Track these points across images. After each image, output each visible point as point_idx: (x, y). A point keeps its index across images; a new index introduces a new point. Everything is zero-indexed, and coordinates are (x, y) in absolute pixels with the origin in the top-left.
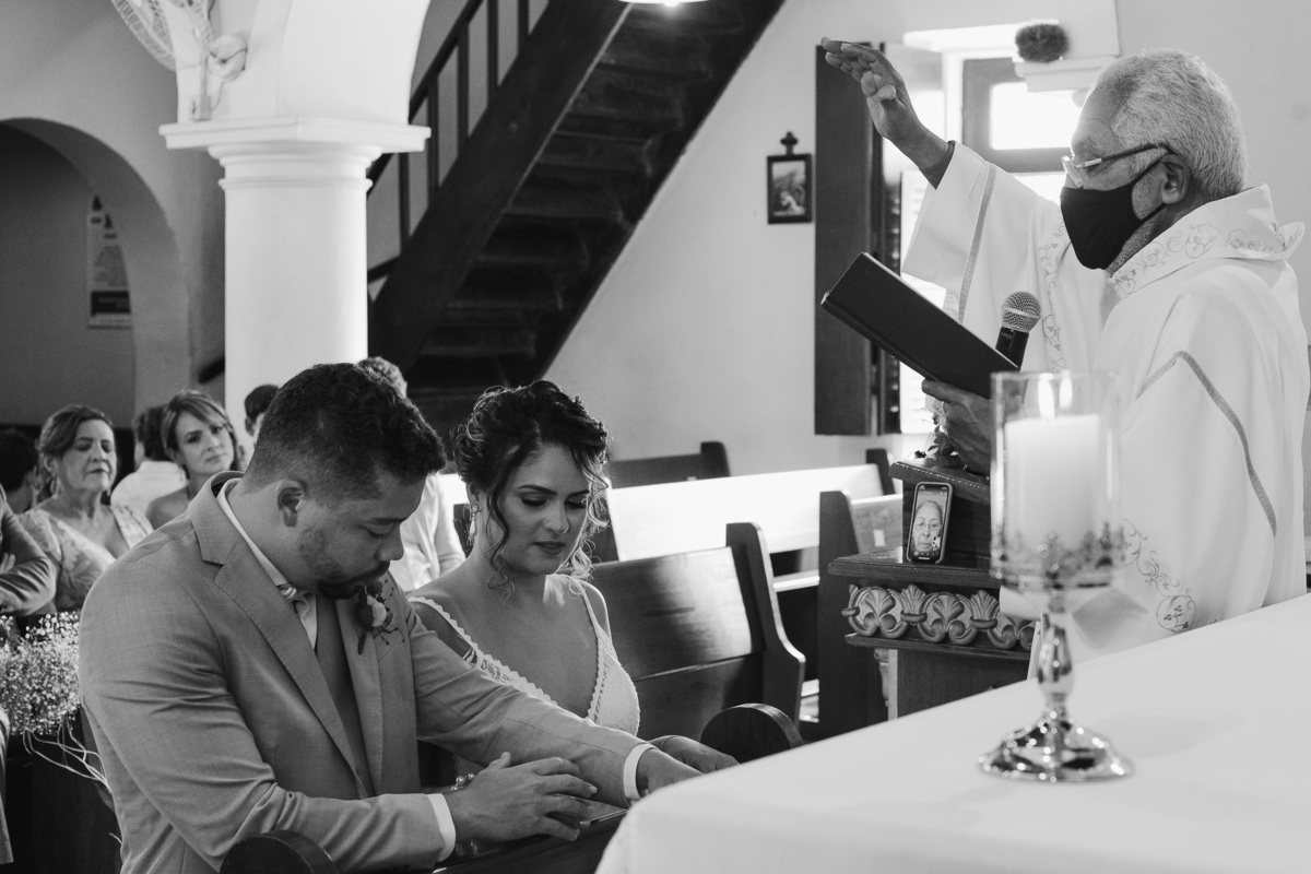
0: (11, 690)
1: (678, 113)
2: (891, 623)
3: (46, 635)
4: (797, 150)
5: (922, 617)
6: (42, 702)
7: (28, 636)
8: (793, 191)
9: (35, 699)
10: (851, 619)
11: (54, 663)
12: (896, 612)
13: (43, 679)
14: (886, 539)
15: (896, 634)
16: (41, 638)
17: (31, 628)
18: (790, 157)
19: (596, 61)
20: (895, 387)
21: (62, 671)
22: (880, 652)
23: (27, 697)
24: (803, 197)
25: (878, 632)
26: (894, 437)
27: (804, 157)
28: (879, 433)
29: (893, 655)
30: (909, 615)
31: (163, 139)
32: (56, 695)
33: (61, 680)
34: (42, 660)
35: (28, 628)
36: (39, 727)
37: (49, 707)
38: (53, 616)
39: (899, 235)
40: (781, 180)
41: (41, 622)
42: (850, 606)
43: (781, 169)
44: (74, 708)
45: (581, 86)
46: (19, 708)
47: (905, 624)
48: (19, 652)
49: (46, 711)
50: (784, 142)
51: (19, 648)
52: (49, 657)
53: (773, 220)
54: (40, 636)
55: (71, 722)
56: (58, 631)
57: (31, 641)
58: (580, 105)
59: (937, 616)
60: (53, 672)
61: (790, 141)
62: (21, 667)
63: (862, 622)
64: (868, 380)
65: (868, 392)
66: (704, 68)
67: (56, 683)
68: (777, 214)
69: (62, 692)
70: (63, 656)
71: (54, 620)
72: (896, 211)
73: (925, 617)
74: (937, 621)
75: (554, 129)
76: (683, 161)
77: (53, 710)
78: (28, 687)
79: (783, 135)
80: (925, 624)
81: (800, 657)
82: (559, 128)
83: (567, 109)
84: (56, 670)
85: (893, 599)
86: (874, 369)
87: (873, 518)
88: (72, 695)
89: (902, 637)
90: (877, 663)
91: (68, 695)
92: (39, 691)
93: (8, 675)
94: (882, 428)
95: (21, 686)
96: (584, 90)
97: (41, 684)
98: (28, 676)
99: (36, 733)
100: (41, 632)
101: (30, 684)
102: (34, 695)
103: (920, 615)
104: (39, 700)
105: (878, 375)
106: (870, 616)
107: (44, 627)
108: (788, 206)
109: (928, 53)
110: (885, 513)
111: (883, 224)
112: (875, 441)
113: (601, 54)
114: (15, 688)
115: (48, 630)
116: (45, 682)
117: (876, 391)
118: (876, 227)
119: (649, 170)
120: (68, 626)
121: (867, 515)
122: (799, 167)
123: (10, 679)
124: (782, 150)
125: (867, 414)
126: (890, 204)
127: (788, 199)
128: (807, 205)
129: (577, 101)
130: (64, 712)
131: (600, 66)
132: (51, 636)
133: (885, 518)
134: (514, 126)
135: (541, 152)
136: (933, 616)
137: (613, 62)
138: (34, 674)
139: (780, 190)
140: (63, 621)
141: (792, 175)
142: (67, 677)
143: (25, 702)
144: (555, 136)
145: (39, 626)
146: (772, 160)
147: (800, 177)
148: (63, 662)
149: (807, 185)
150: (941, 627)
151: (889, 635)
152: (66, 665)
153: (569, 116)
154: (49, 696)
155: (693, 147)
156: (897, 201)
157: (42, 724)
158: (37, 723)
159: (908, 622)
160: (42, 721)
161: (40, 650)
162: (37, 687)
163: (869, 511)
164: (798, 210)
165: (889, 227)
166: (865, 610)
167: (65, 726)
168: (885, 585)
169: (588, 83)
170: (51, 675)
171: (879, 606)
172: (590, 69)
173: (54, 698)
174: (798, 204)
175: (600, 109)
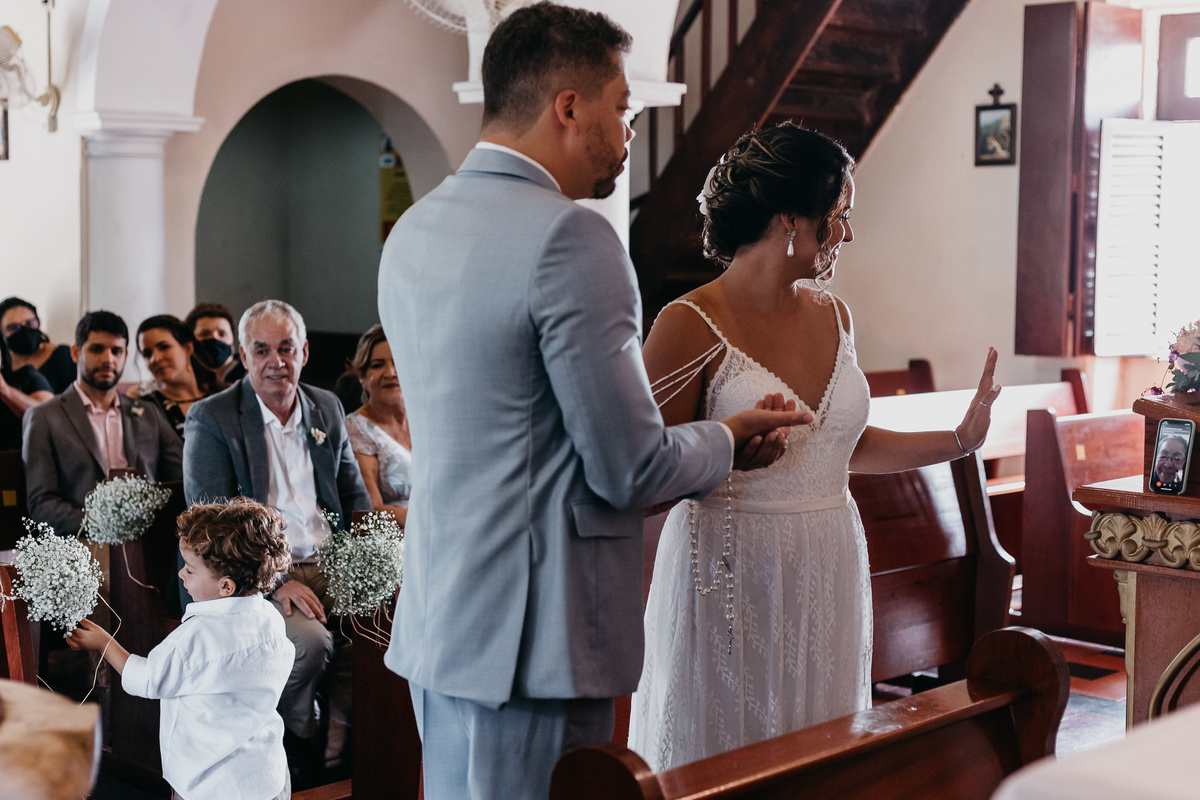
0: (337, 577)
1: (895, 68)
2: (1132, 547)
3: (368, 531)
4: (1003, 100)
5: (1163, 544)
6: (363, 588)
7: (352, 531)
8: (998, 137)
9: (357, 585)
10: (1092, 543)
11: (374, 555)
12: (1137, 537)
13: (365, 569)
14: (1087, 454)
15: (1136, 559)
16: (363, 533)
17: (355, 524)
18: (996, 106)
19: (826, 22)
20: (1090, 314)
21: (381, 562)
22: (1119, 575)
23: (351, 584)
24: (1007, 143)
25: (1118, 556)
26: (1088, 359)
27: (1011, 107)
28: (1074, 355)
29: (1132, 578)
30: (1150, 541)
31: (456, 96)
32: (376, 583)
33: (380, 570)
34: (364, 552)
35: (352, 524)
36: (360, 609)
37: (369, 593)
38: (374, 514)
39: (1098, 177)
40: (988, 127)
41: (363, 518)
42: (1092, 531)
43: (987, 118)
44: (390, 594)
45: (811, 45)
46: (344, 593)
47: (1145, 549)
48: (344, 544)
49: (367, 596)
50: (991, 93)
51: (345, 541)
52: (369, 549)
53: (979, 163)
54: (363, 530)
55: (387, 605)
56: (377, 527)
57: (354, 535)
58: (809, 62)
59: (1178, 543)
60: (374, 563)
61: (996, 92)
62: (347, 557)
63: (1103, 545)
64: (1065, 307)
65: (1064, 317)
66: (919, 27)
67: (376, 572)
68: (983, 157)
69: (381, 579)
70: (383, 549)
71: (375, 517)
72: (1095, 155)
73: (1166, 543)
74: (1177, 548)
75: (786, 83)
76: (899, 110)
77: (372, 595)
78: (352, 575)
79: (991, 86)
80: (1166, 550)
81: (1010, 559)
82: (793, 81)
83: (798, 65)
84: (376, 561)
85: (1134, 526)
86: (1071, 298)
87: (1076, 435)
88: (389, 583)
89: (1142, 562)
90: (1116, 584)
91: (386, 583)
92: (361, 579)
93: (335, 563)
94: (1077, 350)
95: (347, 574)
96: (814, 48)
97: (363, 572)
98: (353, 566)
99: (357, 615)
100: (364, 527)
101: (354, 572)
102: (357, 582)
103: (1161, 541)
104: (360, 587)
105: (1074, 303)
106: (1111, 540)
107: (367, 523)
108: (994, 151)
109: (1128, 10)
110: (1086, 429)
111: (1083, 166)
112: (1070, 362)
113: (830, 16)
114: (341, 575)
115: (370, 526)
116: (367, 571)
117: (1072, 317)
118: (1076, 168)
119: (868, 118)
120: (387, 523)
121: (1070, 431)
122: (1005, 114)
123: (337, 567)
124: (989, 100)
125: (1063, 337)
126: (1090, 148)
127: (994, 144)
128: (1011, 149)
129: (807, 58)
130: (382, 598)
131: (829, 27)
132: (372, 532)
133: (1086, 434)
134: (751, 81)
135: (773, 104)
136: (1173, 542)
137: (839, 23)
138: (358, 564)
139: (986, 136)
140: (383, 519)
141: (998, 123)
142: (386, 568)
143: (349, 588)
144: (788, 90)
145: (362, 522)
146: (979, 109)
147: (1006, 125)
148: (382, 554)
149: (1012, 132)
150: (1181, 554)
151: (1130, 559)
152: (385, 557)
153: (800, 71)
154: (370, 583)
155: (908, 97)
156: (1096, 146)
157: (363, 607)
158: (358, 606)
159: (1149, 548)
160: (363, 604)
161: (363, 544)
162: (359, 575)
163: (1071, 428)
164: (1002, 154)
165: (1088, 169)
166: (1106, 534)
167: (382, 609)
168: (1127, 513)
169: (818, 43)
170: (372, 565)
171: (1120, 532)
172: (820, 30)
173: (374, 585)
174: (1003, 148)
175: (827, 65)
